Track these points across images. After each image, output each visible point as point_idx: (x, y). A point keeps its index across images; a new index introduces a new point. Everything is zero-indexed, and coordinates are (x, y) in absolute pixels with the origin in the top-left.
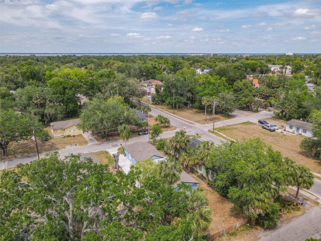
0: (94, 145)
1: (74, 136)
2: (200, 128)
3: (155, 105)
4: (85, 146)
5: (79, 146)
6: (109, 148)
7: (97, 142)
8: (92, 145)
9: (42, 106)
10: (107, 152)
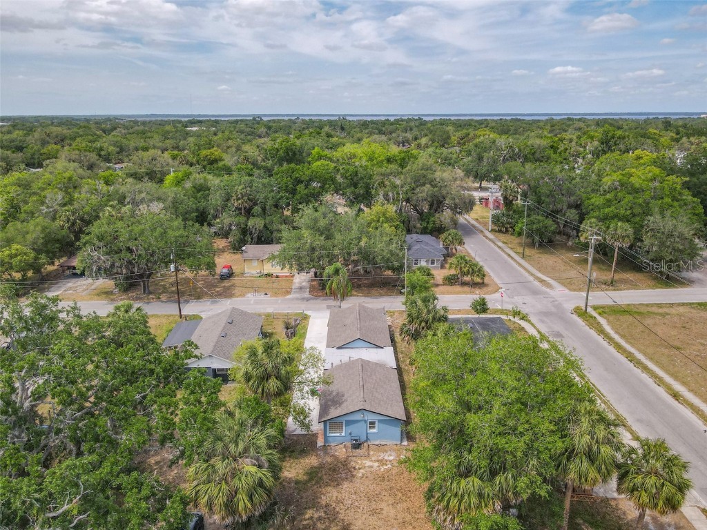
0: (297, 299)
1: (277, 277)
2: (558, 299)
3: (497, 234)
4: (280, 299)
5: (271, 296)
6: (319, 310)
7: (307, 295)
8: (293, 299)
9: (248, 212)
10: (306, 318)
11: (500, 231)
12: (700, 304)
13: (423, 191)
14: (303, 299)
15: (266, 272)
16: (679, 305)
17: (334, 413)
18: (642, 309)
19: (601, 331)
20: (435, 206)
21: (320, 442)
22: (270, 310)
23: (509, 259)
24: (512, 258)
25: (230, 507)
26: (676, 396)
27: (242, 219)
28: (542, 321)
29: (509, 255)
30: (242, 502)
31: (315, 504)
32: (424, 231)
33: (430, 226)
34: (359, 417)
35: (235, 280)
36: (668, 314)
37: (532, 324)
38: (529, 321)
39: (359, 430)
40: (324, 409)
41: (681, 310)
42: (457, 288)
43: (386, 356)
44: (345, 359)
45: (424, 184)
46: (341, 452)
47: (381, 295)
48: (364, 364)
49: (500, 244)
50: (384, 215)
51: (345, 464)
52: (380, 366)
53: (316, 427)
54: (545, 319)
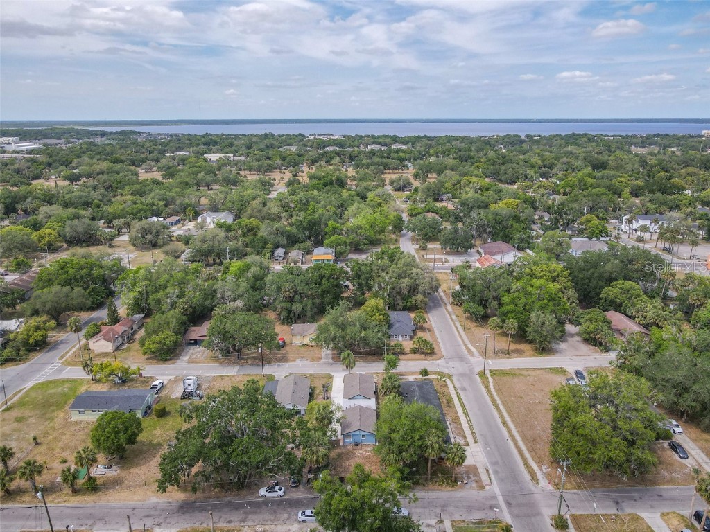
0: (325, 363)
1: (312, 346)
2: (473, 364)
3: (454, 307)
4: (315, 364)
5: (311, 361)
6: (338, 371)
7: (331, 361)
8: (322, 364)
9: (291, 300)
10: (331, 377)
11: (457, 305)
12: (550, 369)
13: (403, 282)
14: (329, 364)
15: (305, 343)
16: (539, 369)
17: (347, 431)
18: (517, 373)
19: (487, 387)
20: (412, 291)
21: (341, 444)
22: (311, 372)
23: (456, 331)
24: (458, 331)
25: (317, 462)
26: (504, 423)
27: (288, 305)
28: (459, 380)
29: (456, 328)
30: (321, 460)
31: (341, 466)
32: (405, 309)
33: (408, 305)
34: (358, 433)
35: (288, 348)
36: (529, 375)
37: (453, 382)
38: (451, 380)
39: (358, 439)
40: (343, 430)
41: (539, 372)
42: (418, 356)
43: (371, 403)
44: (352, 405)
45: (405, 277)
46: (350, 447)
47: (373, 361)
48: (361, 408)
49: (454, 317)
50: (377, 307)
51: (352, 452)
52: (368, 409)
53: (340, 437)
54: (461, 379)
